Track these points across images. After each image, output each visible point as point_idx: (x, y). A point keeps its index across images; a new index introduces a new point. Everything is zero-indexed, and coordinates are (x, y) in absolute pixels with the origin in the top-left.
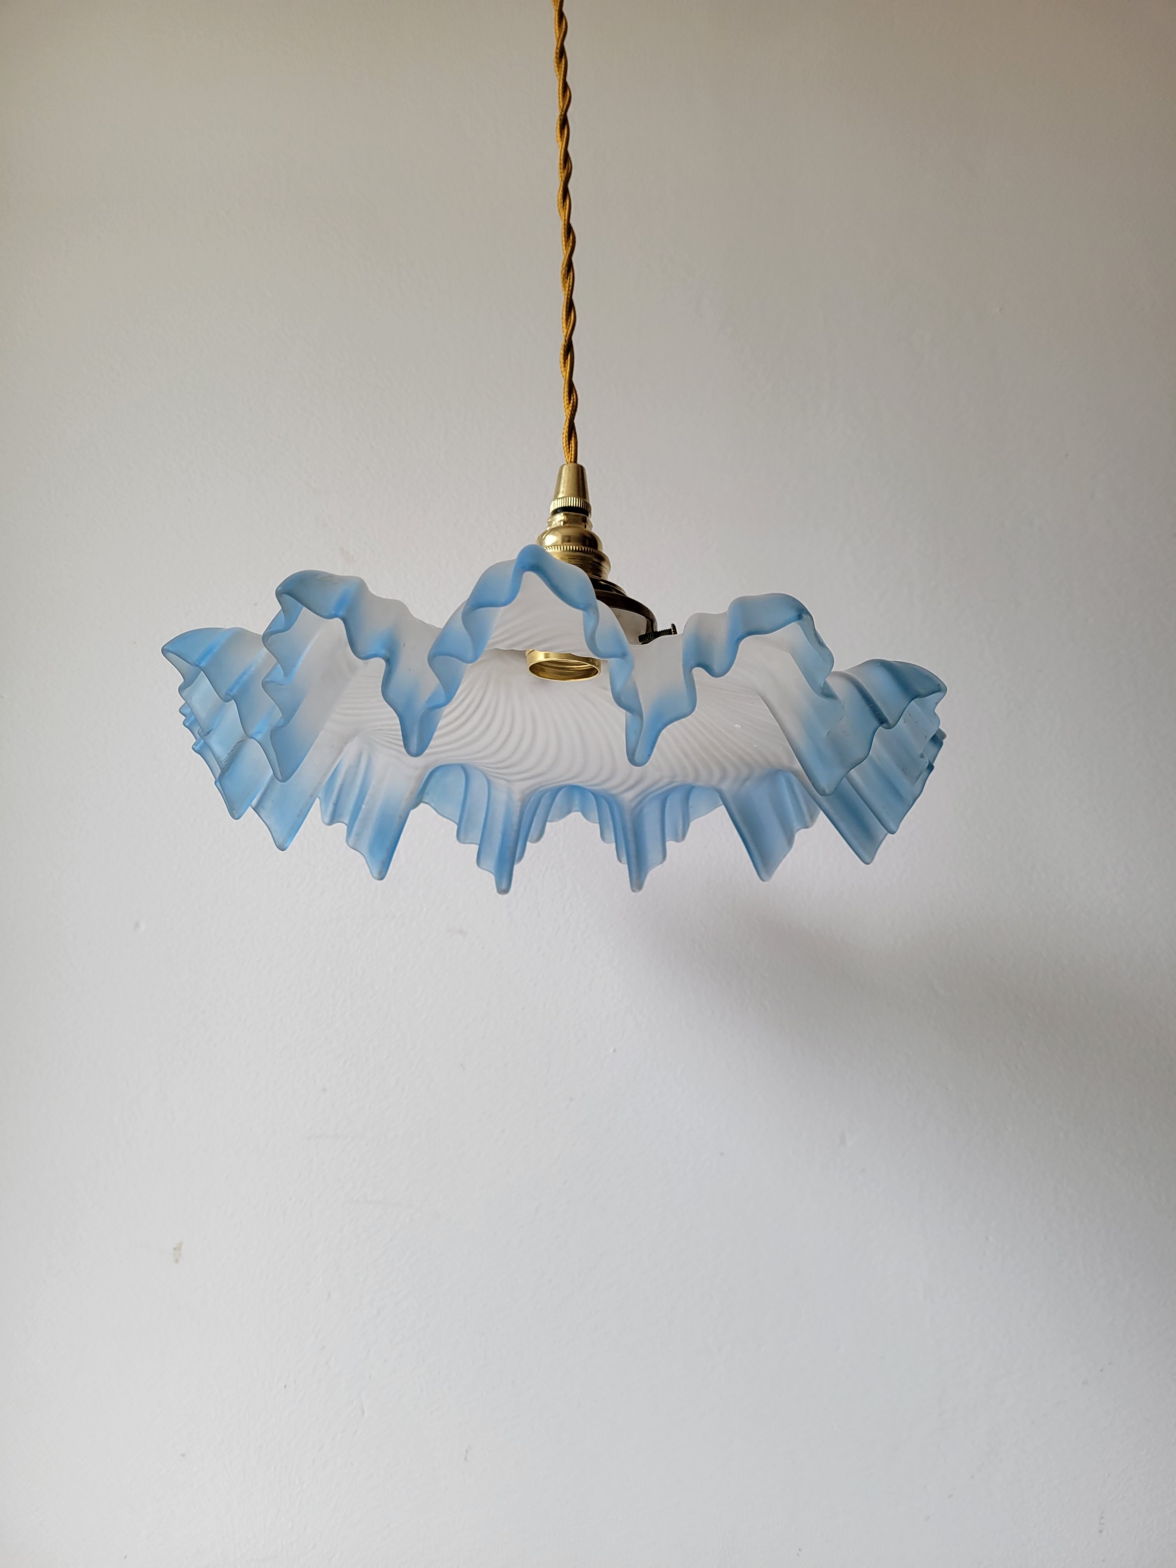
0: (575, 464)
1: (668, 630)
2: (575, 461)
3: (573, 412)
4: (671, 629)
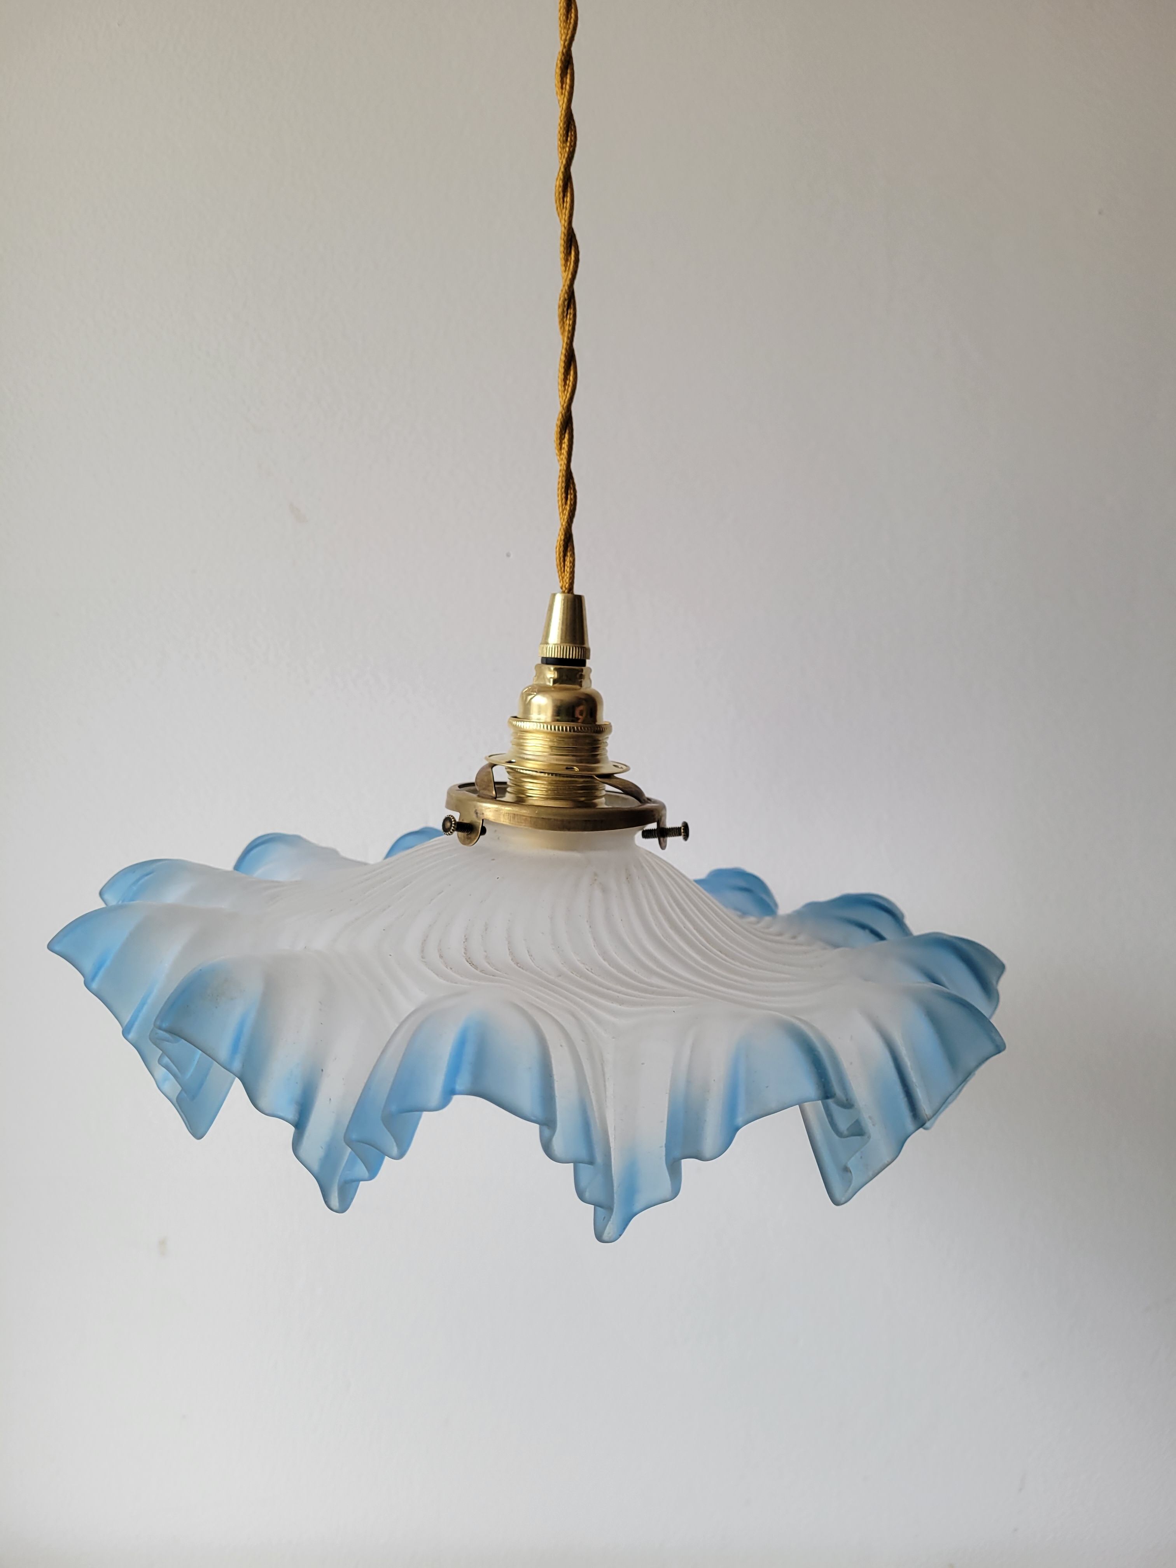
0: (570, 595)
1: (678, 828)
2: (571, 589)
3: (571, 514)
4: (681, 828)
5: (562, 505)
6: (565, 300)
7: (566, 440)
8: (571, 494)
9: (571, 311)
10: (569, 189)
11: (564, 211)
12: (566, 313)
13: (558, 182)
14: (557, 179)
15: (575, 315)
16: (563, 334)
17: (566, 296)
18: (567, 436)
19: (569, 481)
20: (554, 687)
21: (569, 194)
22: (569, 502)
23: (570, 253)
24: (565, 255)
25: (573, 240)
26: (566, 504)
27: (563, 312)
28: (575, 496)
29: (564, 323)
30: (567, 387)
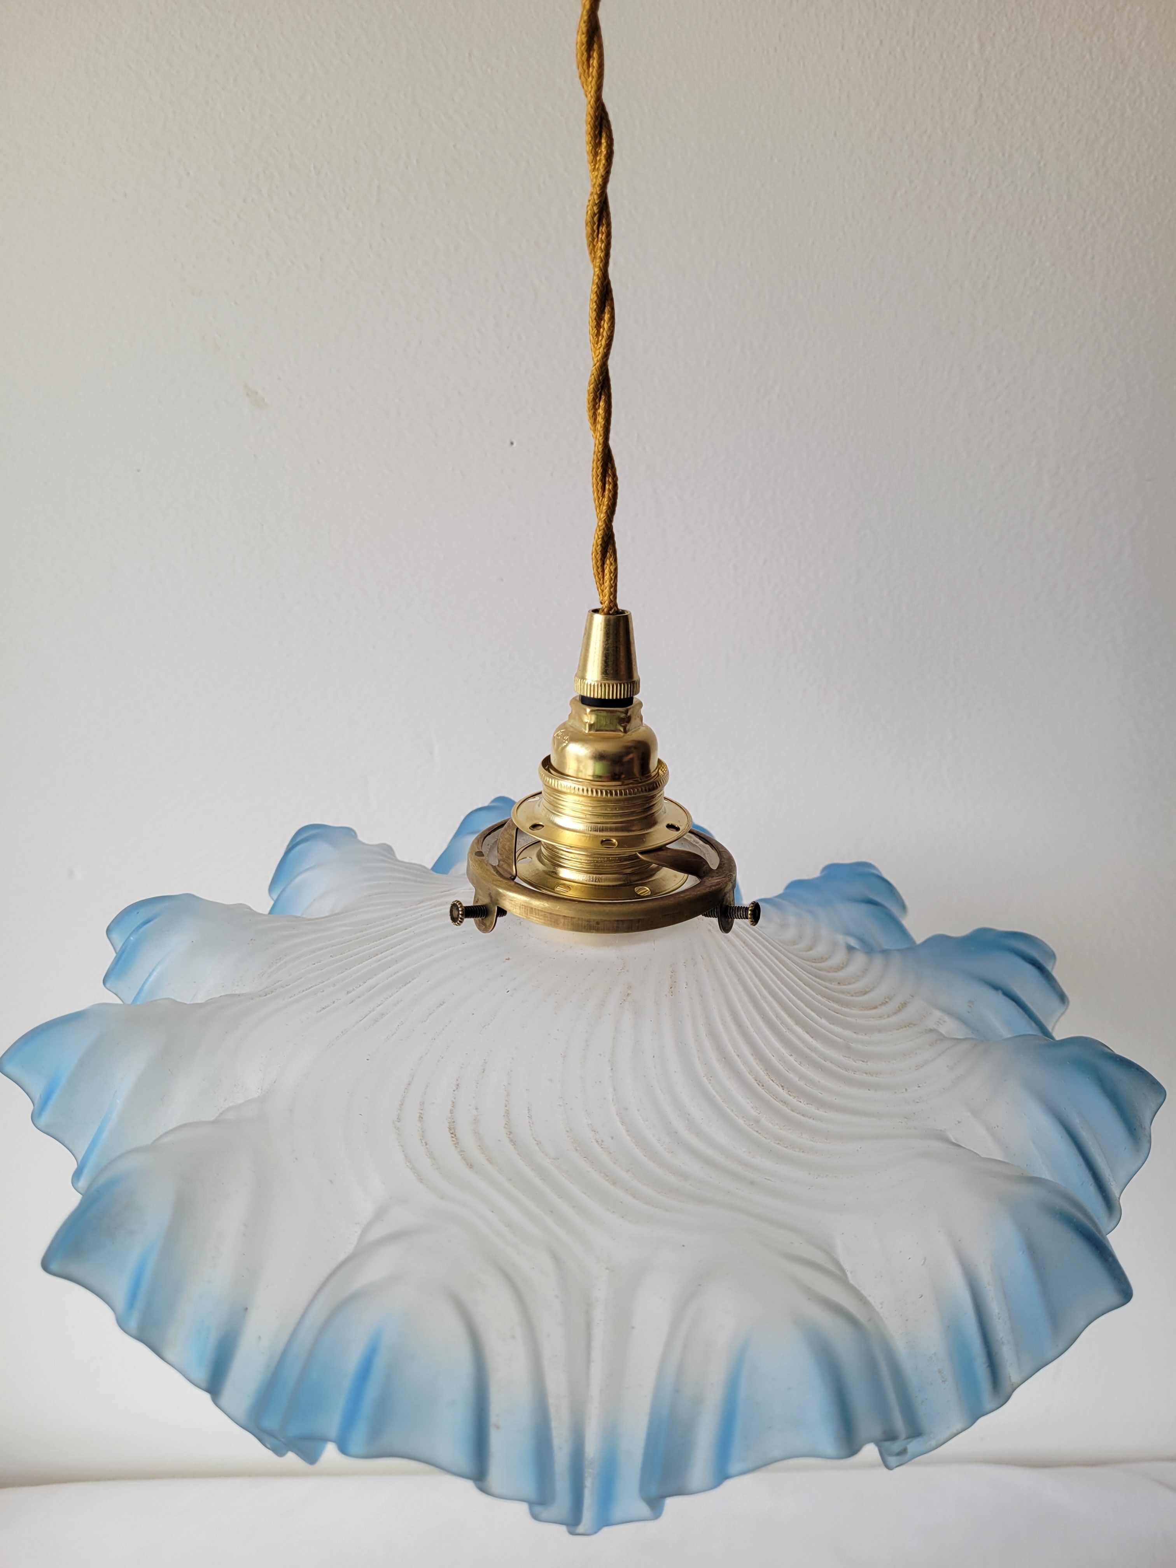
0: (612, 611)
2: (613, 604)
4: (751, 906)
5: (599, 498)
6: (595, 214)
7: (601, 411)
8: (610, 483)
9: (603, 229)
10: (596, 46)
11: (590, 79)
12: (596, 231)
13: (579, 38)
14: (578, 32)
15: (609, 235)
16: (594, 259)
17: (595, 208)
18: (602, 404)
19: (607, 465)
20: (590, 735)
21: (595, 55)
22: (607, 492)
23: (600, 143)
24: (593, 147)
25: (604, 122)
26: (603, 496)
27: (593, 231)
28: (615, 486)
29: (594, 246)
30: (600, 338)
